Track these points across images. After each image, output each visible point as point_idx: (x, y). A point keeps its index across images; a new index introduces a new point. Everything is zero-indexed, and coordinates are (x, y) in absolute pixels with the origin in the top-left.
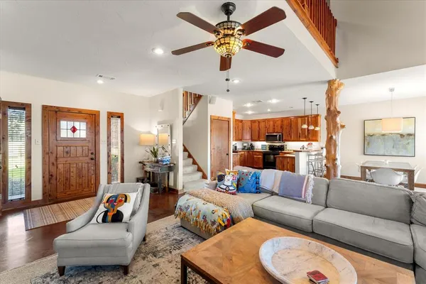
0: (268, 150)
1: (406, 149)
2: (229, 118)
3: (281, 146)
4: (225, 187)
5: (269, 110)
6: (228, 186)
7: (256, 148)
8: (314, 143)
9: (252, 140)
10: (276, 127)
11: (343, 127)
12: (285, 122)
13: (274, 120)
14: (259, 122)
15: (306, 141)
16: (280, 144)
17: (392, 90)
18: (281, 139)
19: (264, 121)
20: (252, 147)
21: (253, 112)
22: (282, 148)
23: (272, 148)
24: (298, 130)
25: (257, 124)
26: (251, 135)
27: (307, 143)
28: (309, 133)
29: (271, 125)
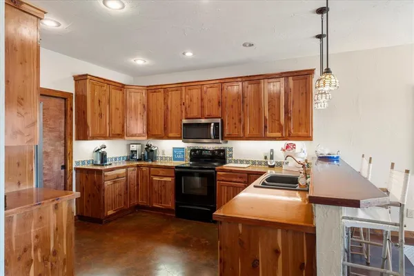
3: (220, 151)
7: (159, 154)
14: (166, 89)
15: (282, 138)
16: (216, 146)
18: (220, 134)
20: (150, 152)
22: (220, 156)
23: (196, 155)
24: (260, 110)
25: (160, 96)
26: (148, 125)
27: (283, 144)
28: (288, 118)
29: (195, 100)
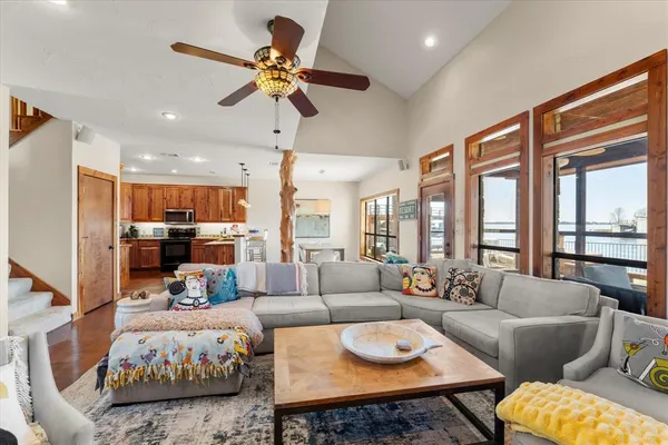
0: (166, 236)
1: (323, 230)
2: (113, 177)
3: (191, 229)
4: (191, 301)
5: (174, 171)
6: (196, 299)
7: (141, 233)
8: (239, 224)
9: (135, 219)
10: (182, 199)
11: (298, 206)
12: (199, 194)
13: (181, 189)
14: (150, 188)
15: (230, 222)
16: (189, 227)
17: (322, 172)
18: (193, 218)
19: (161, 187)
20: (133, 231)
21: (139, 170)
22: (192, 233)
23: (173, 233)
24: (218, 206)
25: (145, 192)
26: (133, 211)
27: (231, 224)
28: (234, 211)
29: (174, 196)
